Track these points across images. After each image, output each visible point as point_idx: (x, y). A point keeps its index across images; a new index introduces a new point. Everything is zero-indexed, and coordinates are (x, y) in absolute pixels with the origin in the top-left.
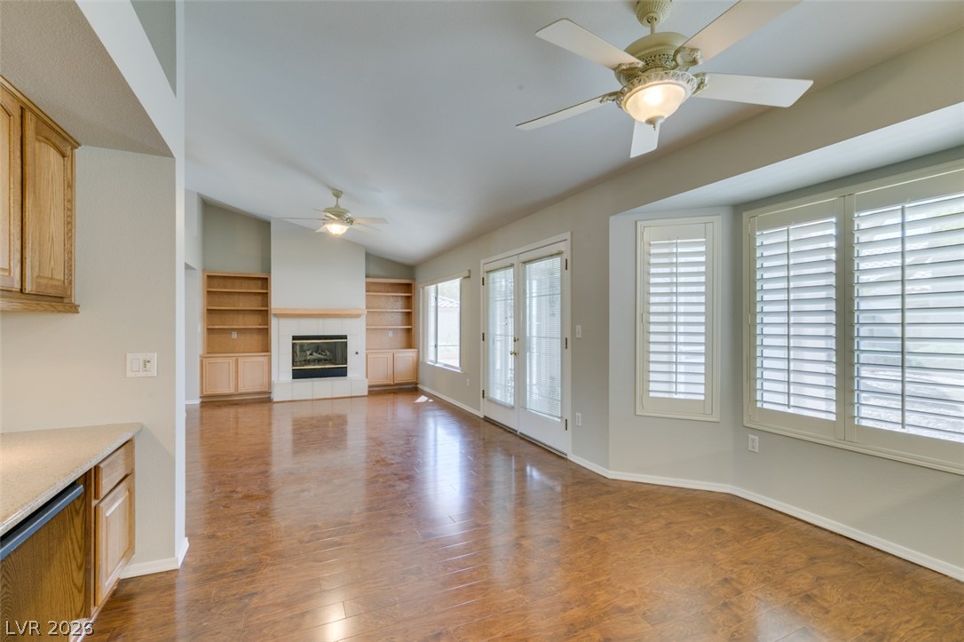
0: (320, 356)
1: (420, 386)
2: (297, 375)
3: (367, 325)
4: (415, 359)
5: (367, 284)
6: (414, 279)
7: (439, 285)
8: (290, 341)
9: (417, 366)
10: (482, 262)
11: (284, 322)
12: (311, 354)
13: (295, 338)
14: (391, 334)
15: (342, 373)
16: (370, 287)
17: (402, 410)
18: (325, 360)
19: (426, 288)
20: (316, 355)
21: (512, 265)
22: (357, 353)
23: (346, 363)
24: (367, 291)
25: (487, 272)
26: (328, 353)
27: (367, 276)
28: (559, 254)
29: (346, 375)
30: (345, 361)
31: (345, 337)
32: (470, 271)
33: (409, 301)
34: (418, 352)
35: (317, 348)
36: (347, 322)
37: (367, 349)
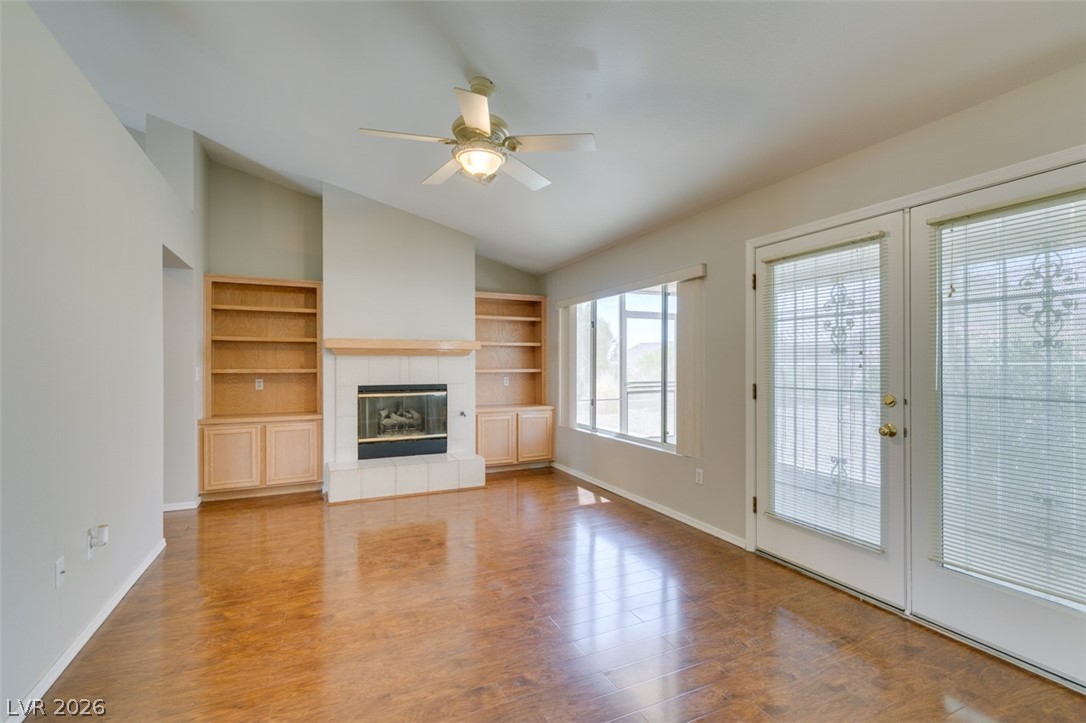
0: (403, 419)
1: (557, 465)
2: (367, 452)
3: (478, 368)
4: (550, 422)
5: (478, 301)
6: (545, 295)
7: (599, 301)
8: (354, 396)
9: (553, 434)
11: (345, 363)
12: (388, 417)
13: (362, 390)
14: (507, 382)
15: (439, 447)
17: (528, 507)
18: (411, 426)
20: (396, 419)
22: (462, 413)
23: (445, 430)
24: (477, 314)
26: (416, 415)
27: (478, 289)
29: (445, 452)
30: (444, 426)
31: (443, 388)
33: (536, 329)
34: (555, 412)
35: (397, 407)
36: (447, 363)
37: (477, 406)
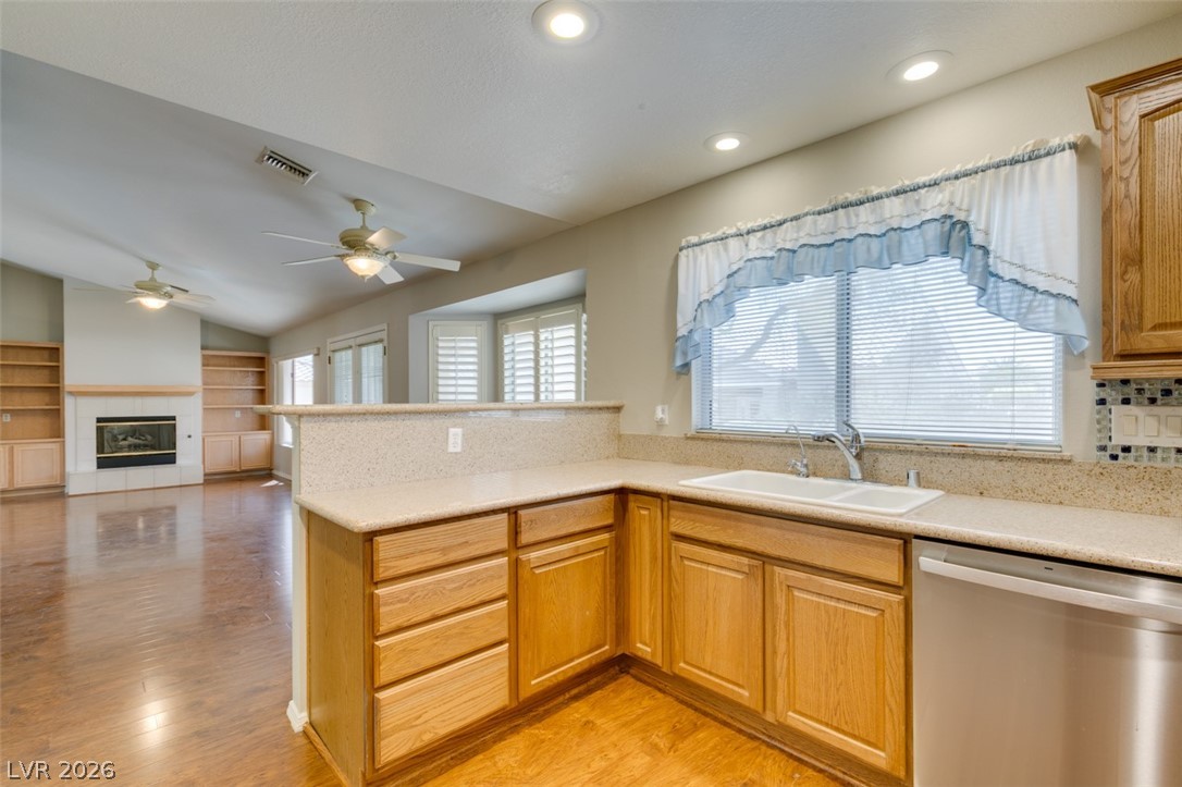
0: (137, 441)
1: (275, 472)
2: (103, 464)
3: (204, 404)
4: (268, 441)
5: (204, 357)
6: (268, 352)
7: (297, 359)
8: (94, 424)
9: (272, 449)
10: (329, 340)
11: (82, 401)
12: (125, 439)
13: (99, 420)
14: (238, 414)
15: (170, 459)
16: (207, 361)
17: (251, 500)
18: (145, 446)
19: (281, 363)
20: (131, 440)
21: (350, 347)
22: (190, 437)
23: (174, 448)
24: (204, 365)
25: (334, 351)
26: (149, 437)
27: (203, 348)
28: (381, 341)
29: (174, 462)
30: (174, 446)
31: (174, 418)
32: (319, 349)
33: (262, 377)
34: (273, 434)
35: (134, 432)
36: (174, 401)
37: (204, 432)
